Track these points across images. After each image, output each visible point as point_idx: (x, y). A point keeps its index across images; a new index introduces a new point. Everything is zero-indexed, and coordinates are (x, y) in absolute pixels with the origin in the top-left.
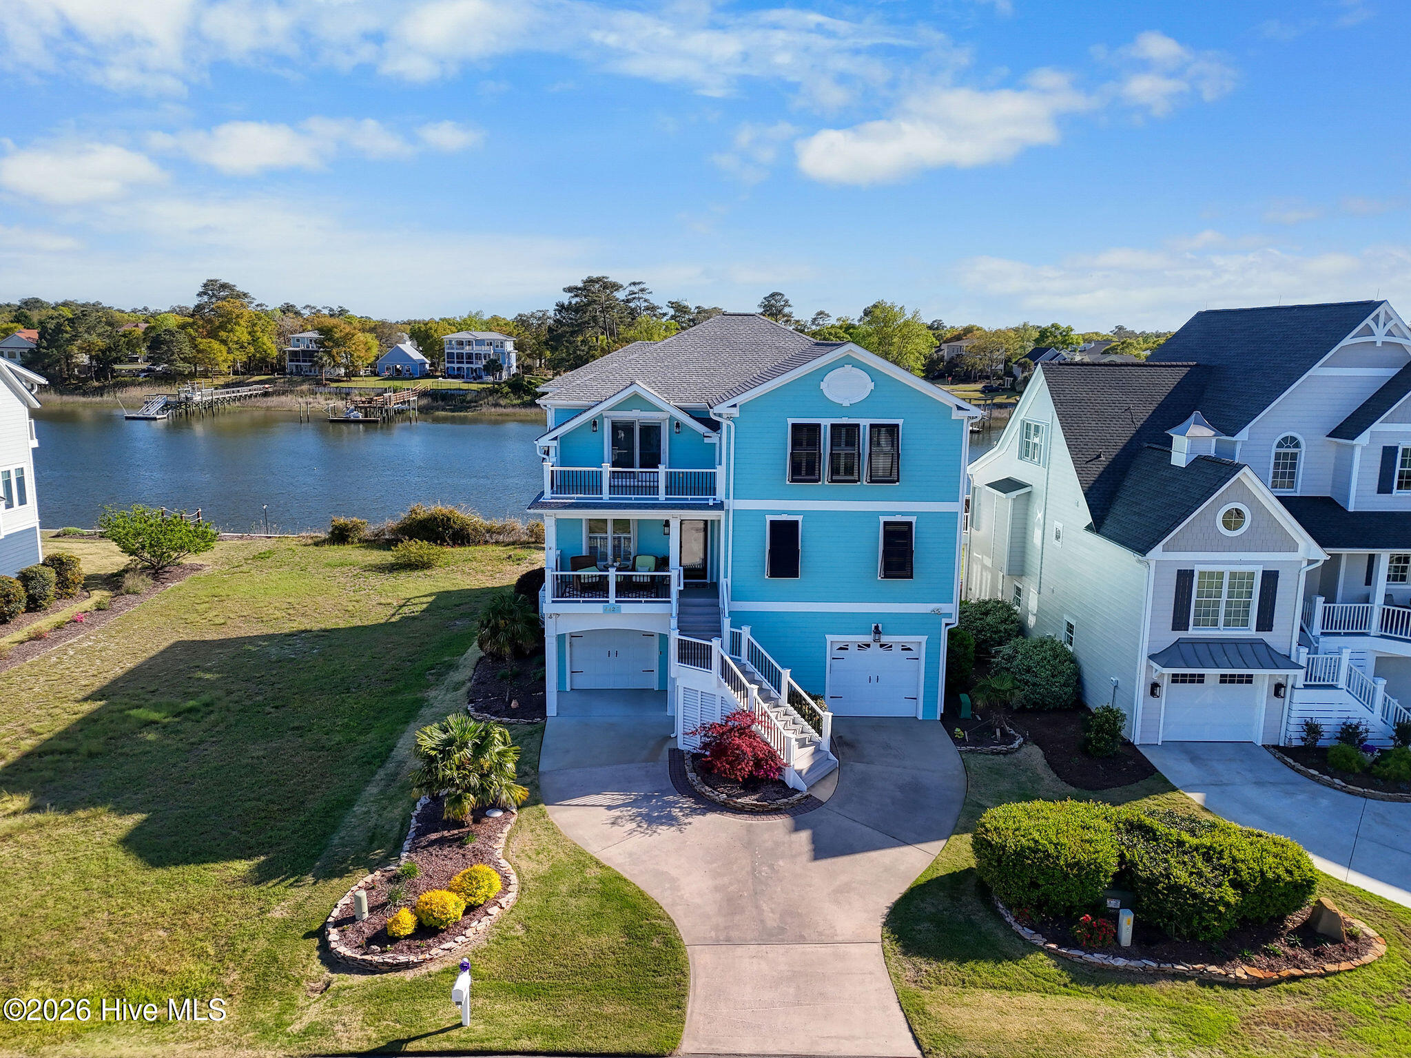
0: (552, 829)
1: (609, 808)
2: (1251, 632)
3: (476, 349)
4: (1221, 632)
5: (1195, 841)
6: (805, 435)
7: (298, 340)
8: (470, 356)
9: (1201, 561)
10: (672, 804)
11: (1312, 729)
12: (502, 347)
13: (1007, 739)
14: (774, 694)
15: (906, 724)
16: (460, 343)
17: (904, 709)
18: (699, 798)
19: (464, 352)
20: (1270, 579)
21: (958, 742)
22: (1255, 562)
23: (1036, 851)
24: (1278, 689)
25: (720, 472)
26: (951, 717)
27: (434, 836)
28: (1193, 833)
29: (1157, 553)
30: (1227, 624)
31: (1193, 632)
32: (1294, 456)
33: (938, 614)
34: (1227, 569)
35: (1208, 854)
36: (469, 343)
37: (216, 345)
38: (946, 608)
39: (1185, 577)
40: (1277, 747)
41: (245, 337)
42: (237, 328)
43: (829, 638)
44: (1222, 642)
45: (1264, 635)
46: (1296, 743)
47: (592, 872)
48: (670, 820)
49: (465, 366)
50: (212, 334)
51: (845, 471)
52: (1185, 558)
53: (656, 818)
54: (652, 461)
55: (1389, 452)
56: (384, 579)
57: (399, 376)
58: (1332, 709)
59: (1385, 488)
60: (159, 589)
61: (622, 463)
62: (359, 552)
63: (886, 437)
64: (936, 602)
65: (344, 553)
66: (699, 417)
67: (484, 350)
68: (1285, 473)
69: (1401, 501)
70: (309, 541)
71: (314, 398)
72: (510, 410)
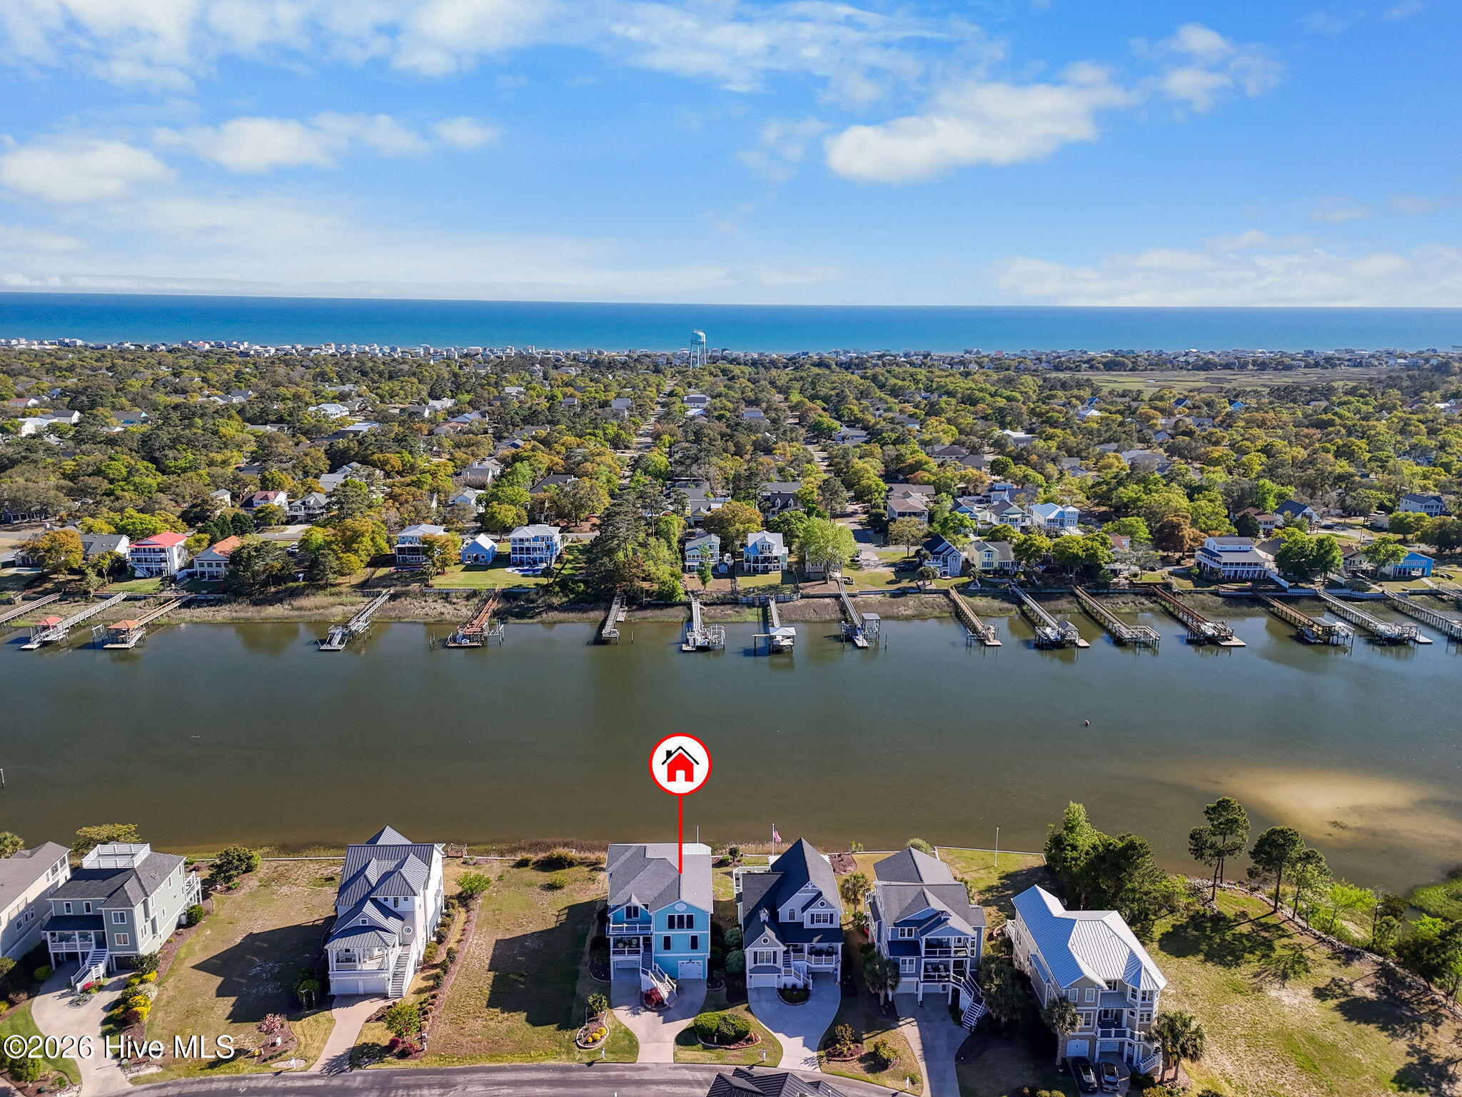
0: (613, 1016)
1: (626, 1010)
2: (772, 964)
3: (533, 544)
4: (765, 964)
5: (732, 1022)
6: (671, 918)
7: (403, 538)
8: (528, 549)
9: (759, 950)
10: (638, 1009)
11: (785, 985)
12: (551, 540)
13: (721, 984)
14: (663, 980)
15: (697, 981)
16: (521, 540)
17: (698, 977)
18: (645, 1008)
19: (524, 547)
20: (775, 953)
21: (709, 987)
22: (771, 950)
23: (702, 1025)
24: (779, 976)
25: (652, 925)
26: (709, 980)
27: (591, 1018)
28: (734, 1020)
29: (748, 949)
30: (766, 962)
31: (758, 964)
32: (793, 913)
33: (705, 956)
34: (765, 951)
35: (733, 1026)
36: (527, 540)
37: (352, 556)
38: (706, 954)
39: (755, 953)
41: (369, 544)
43: (677, 962)
44: (765, 966)
45: (774, 965)
46: (782, 988)
47: (623, 1028)
48: (639, 1014)
49: (525, 556)
51: (681, 926)
52: (755, 949)
53: (636, 1013)
54: (636, 915)
55: (813, 915)
56: (549, 895)
57: (478, 562)
58: (790, 980)
59: (812, 923)
60: (477, 904)
61: (629, 916)
62: (534, 873)
63: (690, 918)
64: (705, 952)
65: (529, 874)
66: (646, 906)
67: (538, 544)
68: (792, 916)
69: (816, 926)
70: (512, 863)
71: (426, 601)
72: (562, 616)
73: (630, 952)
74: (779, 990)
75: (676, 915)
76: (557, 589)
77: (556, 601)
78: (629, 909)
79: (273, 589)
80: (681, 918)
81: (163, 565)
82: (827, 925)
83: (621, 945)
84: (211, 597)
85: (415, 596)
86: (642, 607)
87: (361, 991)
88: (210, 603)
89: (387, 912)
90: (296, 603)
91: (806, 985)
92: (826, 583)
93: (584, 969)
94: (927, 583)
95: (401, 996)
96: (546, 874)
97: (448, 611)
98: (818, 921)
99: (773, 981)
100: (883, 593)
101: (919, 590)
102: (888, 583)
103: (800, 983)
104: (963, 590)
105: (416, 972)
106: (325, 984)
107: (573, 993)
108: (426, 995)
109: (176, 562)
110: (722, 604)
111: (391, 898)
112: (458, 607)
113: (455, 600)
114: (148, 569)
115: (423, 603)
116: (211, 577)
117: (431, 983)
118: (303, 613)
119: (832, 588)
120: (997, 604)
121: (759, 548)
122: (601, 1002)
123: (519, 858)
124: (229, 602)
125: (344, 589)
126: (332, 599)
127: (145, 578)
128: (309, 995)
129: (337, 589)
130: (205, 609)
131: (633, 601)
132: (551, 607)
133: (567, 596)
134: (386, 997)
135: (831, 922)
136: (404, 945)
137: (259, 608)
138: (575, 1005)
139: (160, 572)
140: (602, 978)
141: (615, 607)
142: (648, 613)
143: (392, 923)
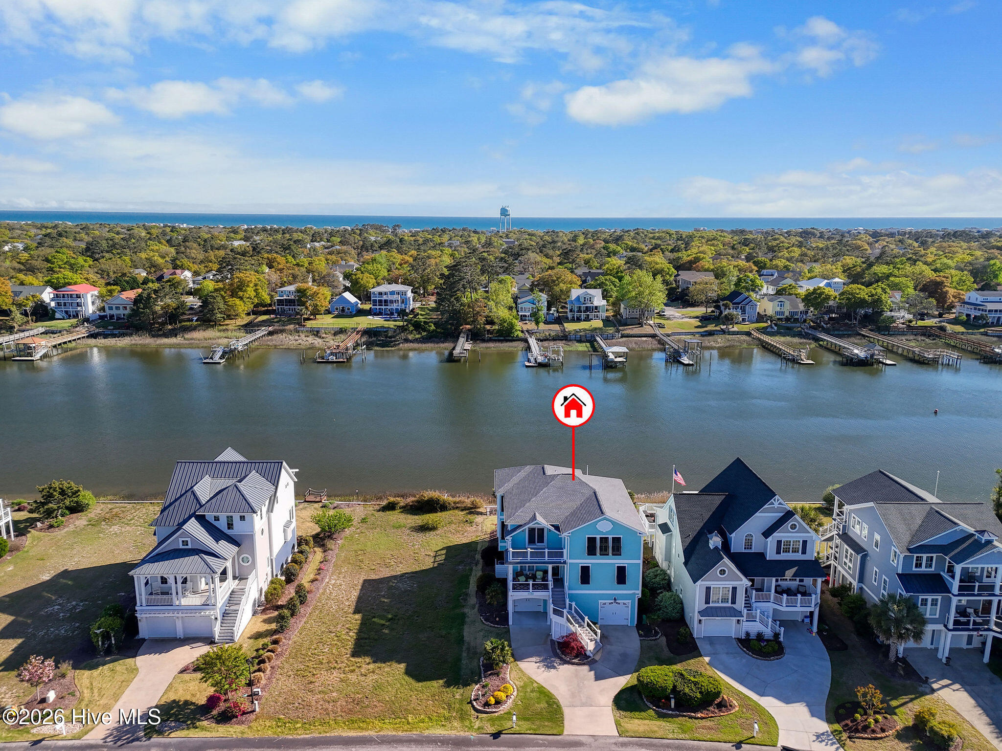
0: (520, 670)
1: (536, 663)
2: (729, 605)
3: (390, 297)
4: (720, 604)
5: (693, 679)
6: (591, 541)
7: (282, 292)
8: (386, 301)
9: (712, 584)
10: (553, 661)
11: (748, 634)
12: (405, 295)
13: (656, 633)
14: (582, 623)
15: (623, 628)
16: (380, 294)
17: (624, 623)
18: (561, 659)
19: (383, 299)
20: (734, 589)
21: (640, 635)
22: (730, 584)
23: (651, 683)
24: (738, 621)
25: (565, 551)
26: (640, 626)
27: (489, 672)
28: (694, 677)
29: (699, 583)
30: (722, 602)
31: (711, 605)
32: (752, 540)
33: (634, 594)
34: (721, 586)
35: (696, 683)
36: (386, 294)
37: (238, 302)
38: (637, 592)
39: (708, 589)
40: (738, 639)
41: (253, 294)
42: (248, 289)
43: (600, 601)
44: (720, 607)
45: (733, 605)
46: (743, 638)
47: (535, 685)
48: (554, 667)
49: (383, 307)
50: (234, 294)
51: (604, 552)
52: (708, 583)
53: (550, 666)
54: (541, 540)
55: (779, 542)
56: (421, 537)
57: (343, 313)
58: (754, 628)
59: (778, 552)
60: (337, 546)
61: (531, 541)
62: (403, 516)
63: (617, 540)
64: (634, 590)
65: (395, 517)
66: (557, 528)
67: (395, 297)
68: (749, 545)
69: (783, 556)
70: (378, 507)
71: (299, 336)
72: (416, 345)
73: (536, 587)
74: (739, 640)
75: (598, 537)
76: (411, 328)
77: (410, 337)
78: (532, 531)
79: (170, 327)
80: (604, 540)
81: (79, 308)
82: (799, 556)
83: (522, 580)
84: (116, 332)
85: (290, 333)
86: (484, 341)
87: (180, 634)
88: (114, 336)
89: (217, 534)
90: (186, 336)
91: (777, 635)
92: (642, 326)
93: (472, 612)
94: (731, 326)
95: (232, 640)
96: (416, 517)
97: (318, 342)
98: (787, 551)
99: (728, 627)
100: (693, 334)
101: (723, 332)
102: (696, 327)
103: (768, 632)
104: (764, 331)
105: (255, 613)
106: (131, 624)
107: (461, 640)
108: (266, 640)
109: (90, 308)
110: (554, 339)
111: (223, 517)
112: (327, 340)
113: (324, 335)
114: (66, 312)
115: (297, 337)
116: (119, 318)
117: (274, 626)
118: (193, 341)
119: (647, 330)
120: (796, 340)
121: (582, 300)
122: (503, 649)
123: (384, 503)
124: (131, 335)
125: (230, 327)
126: (218, 334)
127: (64, 319)
128: (106, 636)
129: (224, 327)
130: (110, 339)
131: (475, 336)
132: (407, 340)
133: (419, 333)
134: (210, 641)
135: (804, 552)
136: (241, 579)
137: (155, 339)
138: (464, 654)
139: (76, 316)
140: (497, 623)
141: (462, 340)
142: (491, 345)
143: (223, 548)
